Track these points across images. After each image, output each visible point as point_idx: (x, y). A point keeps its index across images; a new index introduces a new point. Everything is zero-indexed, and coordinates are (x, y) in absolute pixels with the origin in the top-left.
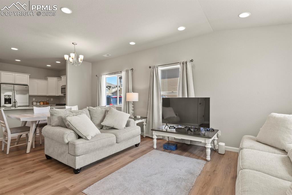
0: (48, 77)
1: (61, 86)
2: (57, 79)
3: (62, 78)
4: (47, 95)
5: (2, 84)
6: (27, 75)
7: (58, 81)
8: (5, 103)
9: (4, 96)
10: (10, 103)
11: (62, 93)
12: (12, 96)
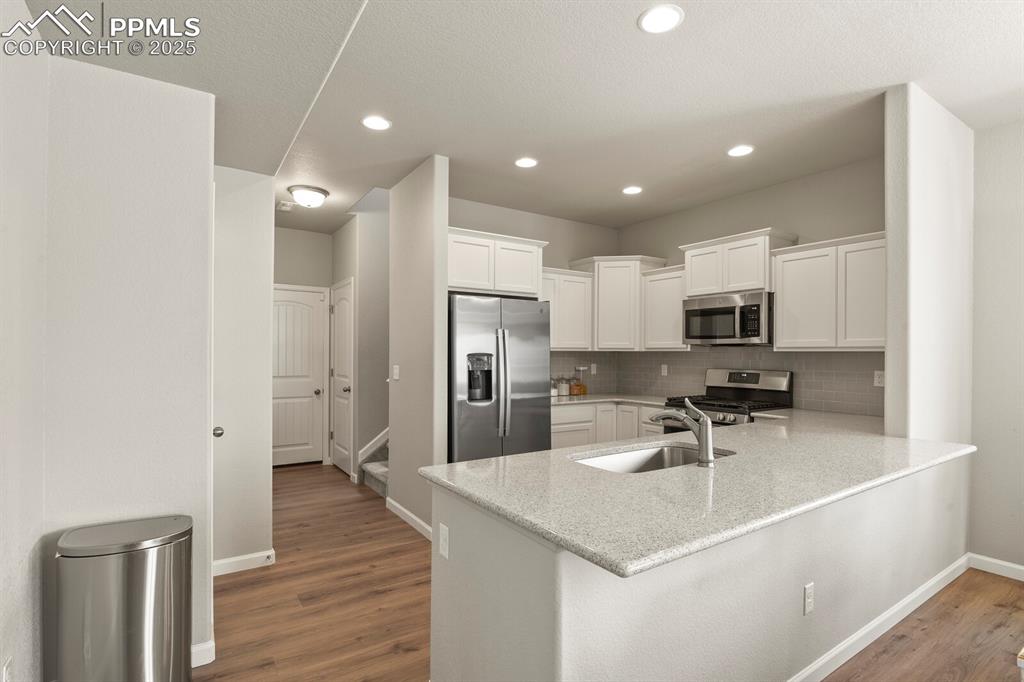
0: (596, 258)
1: (685, 302)
2: (638, 263)
3: (688, 254)
4: (590, 350)
5: (458, 297)
6: (536, 248)
7: (644, 275)
8: (471, 398)
9: (466, 358)
10: (488, 396)
11: (688, 335)
12: (494, 359)
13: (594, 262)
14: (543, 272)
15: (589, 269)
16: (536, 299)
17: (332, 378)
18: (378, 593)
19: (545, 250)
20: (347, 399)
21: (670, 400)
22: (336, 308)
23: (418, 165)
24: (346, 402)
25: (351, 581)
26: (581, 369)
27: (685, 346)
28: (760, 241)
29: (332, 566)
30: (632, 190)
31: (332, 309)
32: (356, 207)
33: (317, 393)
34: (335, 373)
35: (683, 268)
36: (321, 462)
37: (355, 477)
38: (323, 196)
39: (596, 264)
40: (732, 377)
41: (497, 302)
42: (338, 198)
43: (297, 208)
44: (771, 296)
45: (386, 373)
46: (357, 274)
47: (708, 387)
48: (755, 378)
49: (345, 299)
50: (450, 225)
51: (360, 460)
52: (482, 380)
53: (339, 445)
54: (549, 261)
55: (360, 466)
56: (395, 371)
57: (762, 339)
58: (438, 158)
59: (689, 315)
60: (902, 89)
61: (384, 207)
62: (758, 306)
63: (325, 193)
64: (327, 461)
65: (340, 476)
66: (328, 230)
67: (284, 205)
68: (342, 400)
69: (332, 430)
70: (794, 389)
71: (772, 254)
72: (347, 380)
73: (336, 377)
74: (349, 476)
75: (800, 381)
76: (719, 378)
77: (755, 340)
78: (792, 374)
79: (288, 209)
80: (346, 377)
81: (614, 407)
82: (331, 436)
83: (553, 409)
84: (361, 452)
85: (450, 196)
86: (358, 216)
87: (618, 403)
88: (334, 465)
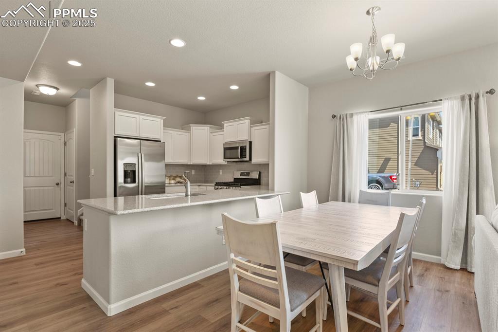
0: (191, 125)
1: (224, 144)
2: (209, 128)
3: (225, 125)
4: (189, 164)
5: (119, 139)
6: (160, 120)
7: (211, 133)
8: (125, 182)
9: (123, 165)
10: (134, 181)
11: (225, 158)
12: (137, 166)
13: (190, 127)
14: (164, 129)
15: (189, 129)
16: (160, 141)
17: (66, 177)
18: (73, 260)
19: (164, 120)
20: (73, 186)
21: (216, 183)
22: (67, 143)
23: (101, 81)
24: (72, 188)
25: (63, 257)
26: (187, 172)
27: (224, 162)
28: (246, 122)
29: (55, 254)
30: (201, 98)
31: (65, 144)
32: (75, 96)
33: (58, 184)
34: (67, 174)
35: (223, 131)
36: (60, 218)
37: (76, 222)
38: (56, 90)
39: (191, 127)
40: (242, 174)
41: (138, 142)
42: (64, 91)
43: (42, 94)
44: (250, 143)
45: (89, 173)
46: (77, 127)
47: (235, 178)
48: (248, 174)
49: (71, 139)
50: (115, 108)
51: (79, 215)
52: (131, 175)
53: (69, 209)
54: (166, 125)
55: (79, 217)
56: (92, 171)
57: (247, 159)
58: (108, 79)
59: (225, 149)
60: (274, 72)
61: (88, 96)
62: (246, 146)
63: (57, 89)
64: (63, 217)
65: (70, 223)
66: (63, 105)
67: (35, 92)
68: (69, 187)
69: (66, 202)
70: (261, 178)
71: (251, 127)
72: (72, 177)
73: (68, 176)
74: (73, 223)
75: (262, 175)
76: (238, 175)
77: (245, 159)
78: (260, 173)
79: (39, 94)
80: (72, 176)
81: (197, 187)
82: (65, 205)
83: (166, 188)
84: (79, 211)
85: (115, 93)
86: (77, 100)
87: (199, 186)
88: (67, 219)
